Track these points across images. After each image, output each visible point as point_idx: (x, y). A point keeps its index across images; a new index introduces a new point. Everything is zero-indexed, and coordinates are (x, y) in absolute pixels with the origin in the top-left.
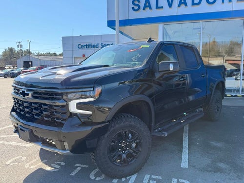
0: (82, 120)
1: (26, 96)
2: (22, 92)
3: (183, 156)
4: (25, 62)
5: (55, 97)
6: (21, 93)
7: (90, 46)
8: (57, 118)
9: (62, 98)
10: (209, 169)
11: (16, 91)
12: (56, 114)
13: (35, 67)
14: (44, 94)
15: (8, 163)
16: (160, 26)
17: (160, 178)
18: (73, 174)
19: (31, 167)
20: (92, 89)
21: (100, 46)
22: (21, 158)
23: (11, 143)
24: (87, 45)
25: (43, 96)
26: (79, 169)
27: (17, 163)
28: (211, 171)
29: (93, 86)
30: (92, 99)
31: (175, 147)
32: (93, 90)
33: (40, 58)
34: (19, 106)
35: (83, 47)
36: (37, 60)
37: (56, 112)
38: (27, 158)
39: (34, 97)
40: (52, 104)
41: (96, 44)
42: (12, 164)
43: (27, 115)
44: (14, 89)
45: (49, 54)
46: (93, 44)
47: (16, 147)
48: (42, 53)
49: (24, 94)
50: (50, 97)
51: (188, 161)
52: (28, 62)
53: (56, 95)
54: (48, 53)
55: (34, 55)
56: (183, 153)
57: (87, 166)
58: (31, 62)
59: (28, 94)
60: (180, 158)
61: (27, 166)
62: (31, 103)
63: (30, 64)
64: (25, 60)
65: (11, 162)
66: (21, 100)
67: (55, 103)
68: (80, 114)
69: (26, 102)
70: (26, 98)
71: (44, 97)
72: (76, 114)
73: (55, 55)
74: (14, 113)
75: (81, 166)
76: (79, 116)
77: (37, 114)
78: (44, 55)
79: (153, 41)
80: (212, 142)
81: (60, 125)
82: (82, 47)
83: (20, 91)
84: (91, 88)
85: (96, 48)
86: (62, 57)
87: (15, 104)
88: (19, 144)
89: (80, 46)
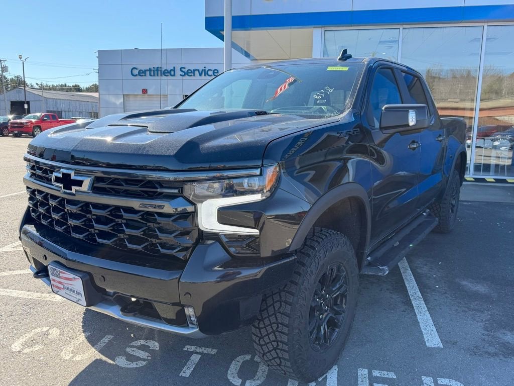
0: (232, 250)
1: (74, 188)
2: (60, 175)
3: (419, 317)
4: (13, 104)
5: (159, 190)
6: (57, 180)
7: (157, 72)
8: (163, 246)
9: (181, 195)
10: (491, 350)
11: (39, 172)
12: (161, 235)
13: (38, 114)
14: (127, 182)
15: (16, 346)
16: (317, 33)
17: (392, 375)
18: (187, 372)
19: (78, 358)
20: (258, 172)
21: (178, 72)
22: (47, 333)
23: (15, 293)
24: (150, 70)
25: (126, 187)
26: (195, 358)
27: (37, 347)
28: (496, 354)
29: (260, 163)
30: (257, 197)
31: (394, 296)
32: (261, 174)
33: (47, 94)
34: (48, 211)
35: (142, 73)
36: (39, 99)
37: (161, 230)
38: (62, 333)
39: (95, 189)
40: (150, 209)
41: (170, 68)
42: (26, 351)
43: (74, 235)
44: (33, 168)
45: (63, 88)
46: (164, 68)
47: (31, 304)
48: (50, 84)
49: (67, 181)
50: (146, 192)
51: (434, 329)
52: (22, 103)
53: (162, 187)
54: (62, 86)
55: (32, 88)
56: (416, 311)
57: (214, 351)
58: (28, 103)
59: (79, 183)
60: (416, 323)
61: (66, 354)
62: (87, 204)
63: (26, 106)
64: (14, 99)
65: (24, 345)
66: (54, 197)
67: (161, 207)
68: (227, 236)
69: (71, 202)
70: (73, 191)
71: (126, 191)
72: (215, 237)
73: (77, 89)
74: (31, 228)
75: (199, 350)
76: (225, 240)
77: (102, 234)
78: (54, 88)
79: (350, 57)
80: (464, 283)
81: (175, 264)
82: (139, 74)
83: (55, 174)
84: (256, 168)
85: (170, 77)
86: (96, 95)
87: (35, 205)
88: (35, 296)
89: (136, 72)
